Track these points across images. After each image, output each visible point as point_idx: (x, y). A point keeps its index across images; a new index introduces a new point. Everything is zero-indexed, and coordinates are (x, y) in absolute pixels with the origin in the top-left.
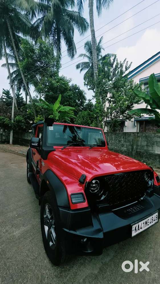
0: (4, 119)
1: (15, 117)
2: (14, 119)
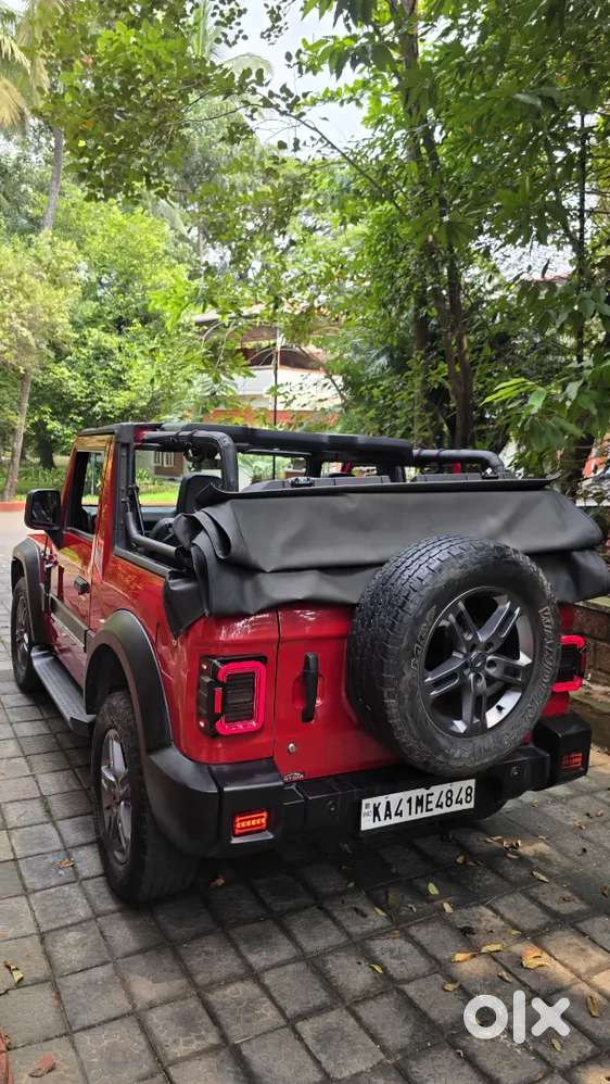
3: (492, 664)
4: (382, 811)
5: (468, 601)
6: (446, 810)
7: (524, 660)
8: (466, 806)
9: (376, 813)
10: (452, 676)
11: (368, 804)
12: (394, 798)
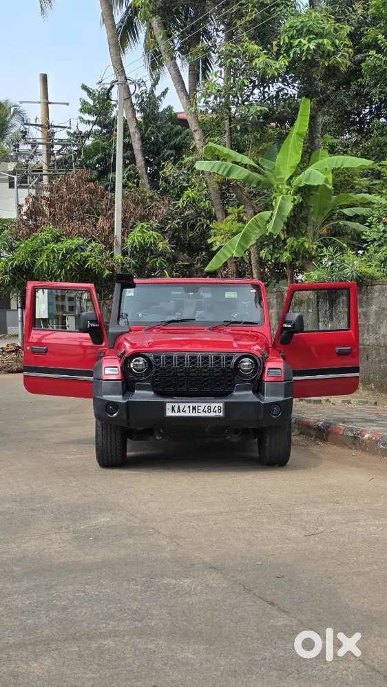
0: (80, 248)
1: (127, 227)
2: (123, 241)
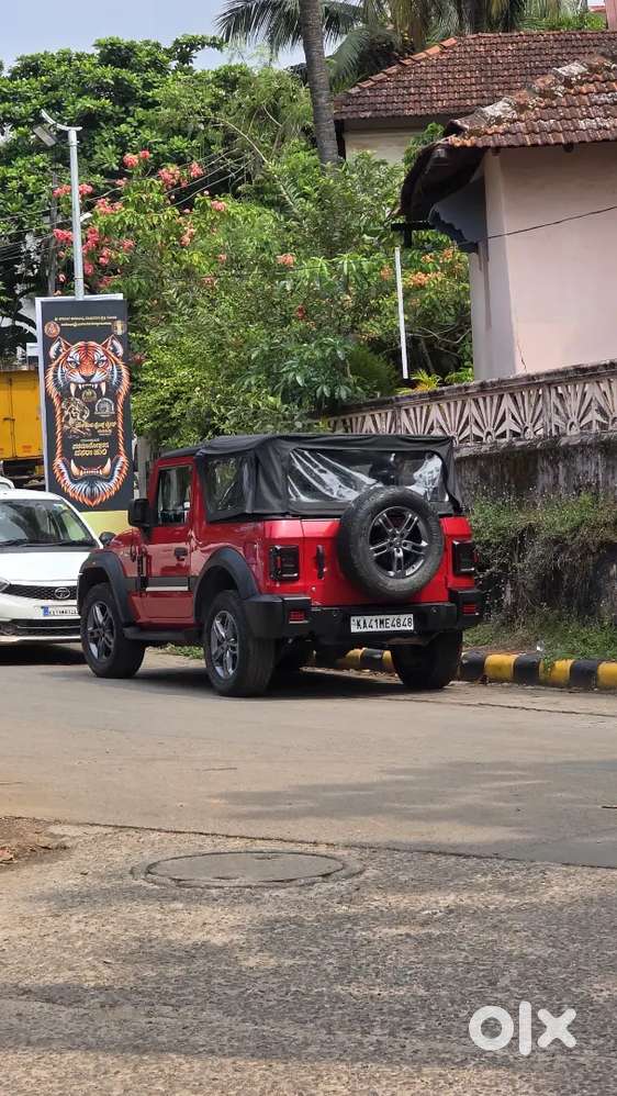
3: (405, 545)
4: (362, 623)
5: (387, 513)
6: (397, 629)
7: (424, 544)
8: (408, 628)
9: (359, 625)
10: (383, 548)
11: (354, 620)
12: (368, 619)
